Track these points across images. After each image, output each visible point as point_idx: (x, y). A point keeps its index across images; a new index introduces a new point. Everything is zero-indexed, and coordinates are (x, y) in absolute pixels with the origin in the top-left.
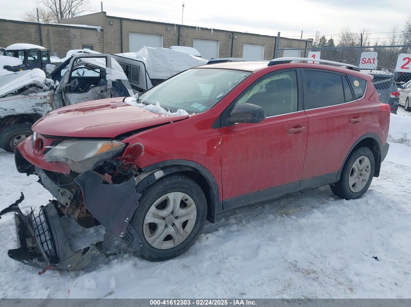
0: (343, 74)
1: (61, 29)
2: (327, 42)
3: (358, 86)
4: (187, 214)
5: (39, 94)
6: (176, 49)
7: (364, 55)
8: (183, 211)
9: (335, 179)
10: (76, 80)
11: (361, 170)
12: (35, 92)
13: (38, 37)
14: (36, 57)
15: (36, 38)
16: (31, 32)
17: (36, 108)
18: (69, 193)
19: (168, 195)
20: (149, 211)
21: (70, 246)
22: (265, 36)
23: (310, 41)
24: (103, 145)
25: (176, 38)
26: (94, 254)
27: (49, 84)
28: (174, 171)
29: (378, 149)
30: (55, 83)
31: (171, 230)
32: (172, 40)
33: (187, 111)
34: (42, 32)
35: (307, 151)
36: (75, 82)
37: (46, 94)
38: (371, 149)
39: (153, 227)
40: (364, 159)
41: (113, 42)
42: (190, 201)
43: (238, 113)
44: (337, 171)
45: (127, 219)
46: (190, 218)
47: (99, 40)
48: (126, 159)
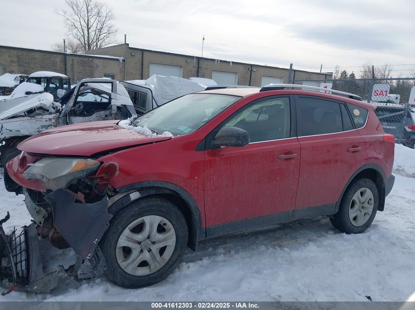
0: (341, 102)
1: (85, 59)
2: (348, 76)
3: (358, 115)
4: (165, 239)
5: (45, 117)
6: (195, 80)
7: (376, 87)
8: (160, 236)
9: (333, 210)
10: (81, 104)
11: (363, 203)
12: (41, 115)
13: (63, 66)
14: (58, 85)
15: (61, 67)
16: (56, 62)
17: (41, 130)
18: (43, 211)
19: (144, 218)
20: (123, 234)
21: (43, 268)
22: (284, 69)
23: (330, 75)
24: (78, 162)
25: (195, 69)
26: (62, 276)
27: (57, 107)
28: (151, 194)
29: (382, 181)
30: (62, 107)
31: (146, 256)
32: (191, 71)
33: (172, 133)
34: (67, 62)
35: (300, 179)
36: (80, 106)
37: (51, 116)
38: (375, 181)
39: (127, 251)
40: (366, 191)
41: (134, 72)
42: (169, 225)
43: (222, 136)
44: (335, 202)
45: (96, 240)
46: (168, 244)
47: (120, 69)
48: (101, 178)
